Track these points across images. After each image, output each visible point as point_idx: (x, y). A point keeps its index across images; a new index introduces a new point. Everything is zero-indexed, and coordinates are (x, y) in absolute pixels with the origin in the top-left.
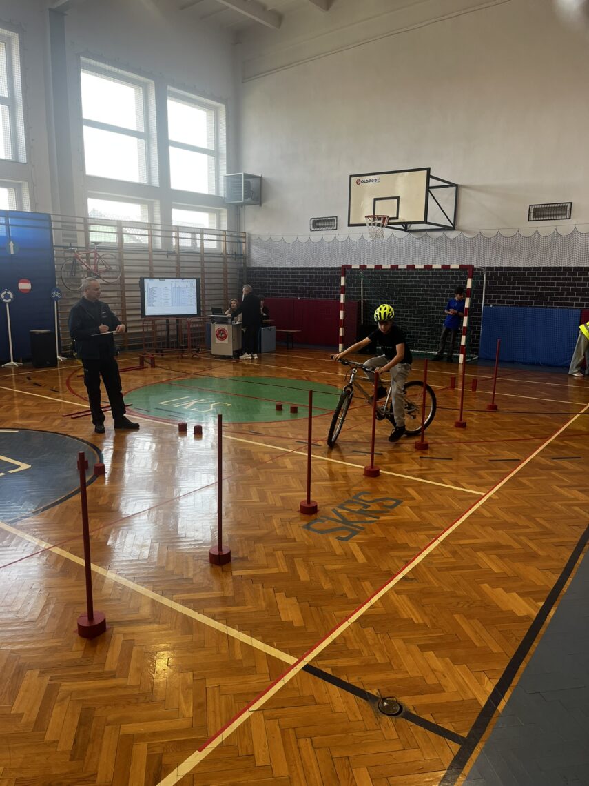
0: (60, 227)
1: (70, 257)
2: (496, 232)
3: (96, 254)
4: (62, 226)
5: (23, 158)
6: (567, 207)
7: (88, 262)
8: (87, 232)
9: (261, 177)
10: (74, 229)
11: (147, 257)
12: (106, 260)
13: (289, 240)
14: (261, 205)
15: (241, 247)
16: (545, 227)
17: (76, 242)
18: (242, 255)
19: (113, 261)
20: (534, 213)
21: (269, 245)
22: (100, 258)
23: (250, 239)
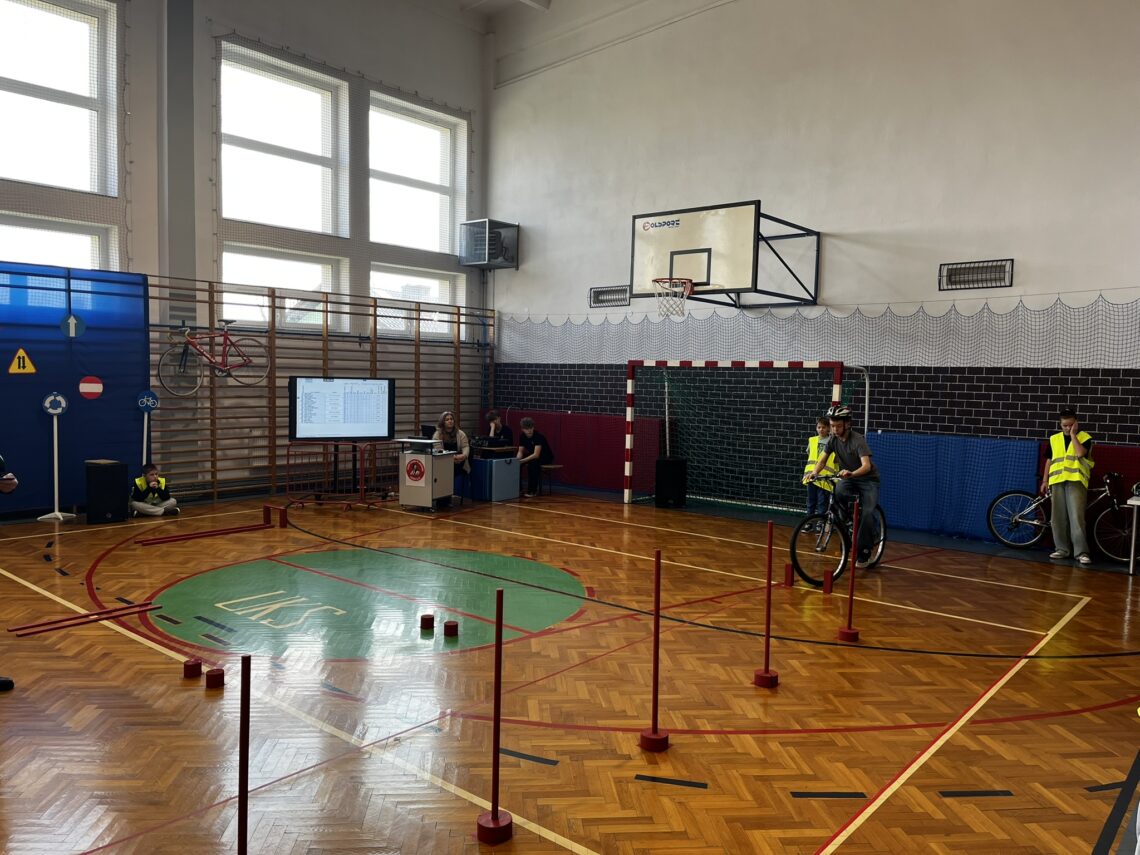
0: (168, 296)
1: (180, 343)
2: (883, 309)
3: (226, 339)
4: (170, 294)
5: (113, 190)
6: (1004, 266)
7: (212, 351)
8: (214, 304)
9: (518, 226)
10: (193, 299)
11: (320, 344)
12: (243, 349)
13: (558, 321)
14: (517, 268)
15: (485, 333)
16: (968, 300)
17: (194, 319)
18: (488, 344)
19: (257, 350)
20: (949, 277)
21: (527, 329)
22: (233, 344)
23: (500, 319)
